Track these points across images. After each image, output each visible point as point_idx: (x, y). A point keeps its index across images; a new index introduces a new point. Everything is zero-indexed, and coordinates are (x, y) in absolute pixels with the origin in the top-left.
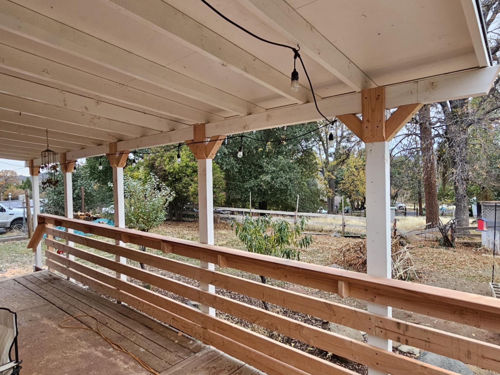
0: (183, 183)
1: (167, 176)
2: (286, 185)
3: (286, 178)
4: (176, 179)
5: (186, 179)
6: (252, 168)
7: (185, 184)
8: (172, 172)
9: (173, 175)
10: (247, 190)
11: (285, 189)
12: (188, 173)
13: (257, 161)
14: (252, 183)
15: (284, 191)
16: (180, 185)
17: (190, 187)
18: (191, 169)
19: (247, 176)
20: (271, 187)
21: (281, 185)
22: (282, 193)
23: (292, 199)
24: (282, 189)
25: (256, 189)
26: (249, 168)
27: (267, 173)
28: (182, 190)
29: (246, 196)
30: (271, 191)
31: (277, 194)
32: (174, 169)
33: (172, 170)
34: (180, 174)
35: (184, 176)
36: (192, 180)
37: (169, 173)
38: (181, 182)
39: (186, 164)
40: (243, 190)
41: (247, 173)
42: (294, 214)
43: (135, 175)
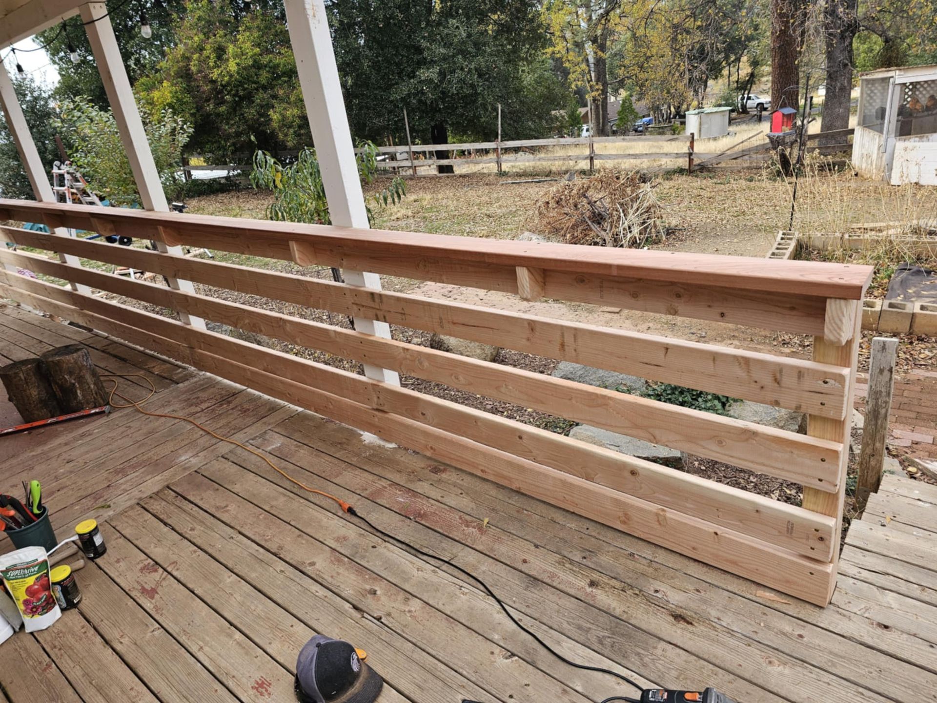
0: (258, 105)
1: (220, 92)
2: (472, 86)
3: (470, 70)
4: (240, 97)
5: (261, 96)
6: (403, 56)
7: (262, 107)
8: (228, 84)
9: (232, 90)
10: (396, 106)
11: (472, 95)
12: (263, 80)
13: (410, 37)
14: (404, 89)
15: (470, 100)
16: (253, 111)
17: (271, 112)
18: (268, 72)
19: (392, 75)
20: (443, 93)
21: (462, 88)
22: (467, 104)
23: (488, 113)
24: (466, 96)
25: (414, 101)
26: (395, 55)
27: (432, 62)
28: (258, 120)
29: (396, 119)
30: (443, 103)
31: (457, 108)
32: (231, 76)
33: (226, 79)
34: (246, 86)
35: (257, 89)
36: (275, 97)
37: (222, 85)
38: (253, 102)
39: (255, 61)
40: (390, 106)
41: (394, 67)
42: (495, 147)
43: (156, 98)
